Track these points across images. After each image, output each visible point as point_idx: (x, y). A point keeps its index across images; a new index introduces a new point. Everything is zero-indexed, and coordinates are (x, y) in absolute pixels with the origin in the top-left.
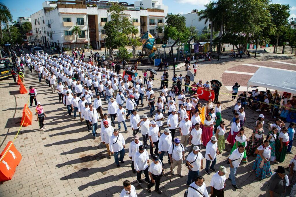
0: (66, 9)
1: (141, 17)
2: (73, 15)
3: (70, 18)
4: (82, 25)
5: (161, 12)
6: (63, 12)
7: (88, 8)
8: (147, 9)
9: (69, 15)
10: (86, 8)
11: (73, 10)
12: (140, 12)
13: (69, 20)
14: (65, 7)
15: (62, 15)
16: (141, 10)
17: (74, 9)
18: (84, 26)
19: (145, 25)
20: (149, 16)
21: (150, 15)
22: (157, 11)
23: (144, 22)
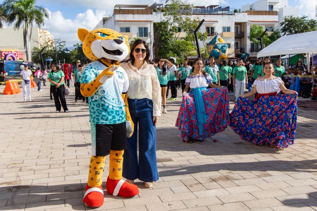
0: (124, 15)
1: (236, 24)
2: (134, 23)
3: (129, 28)
4: (145, 36)
5: (271, 15)
6: (121, 19)
7: (154, 13)
8: (246, 12)
9: (127, 23)
10: (152, 14)
11: (134, 17)
12: (234, 16)
13: (128, 30)
14: (124, 14)
15: (119, 24)
16: (236, 14)
17: (135, 15)
18: (147, 37)
19: (244, 37)
20: (250, 22)
21: (252, 20)
22: (265, 13)
23: (242, 31)
